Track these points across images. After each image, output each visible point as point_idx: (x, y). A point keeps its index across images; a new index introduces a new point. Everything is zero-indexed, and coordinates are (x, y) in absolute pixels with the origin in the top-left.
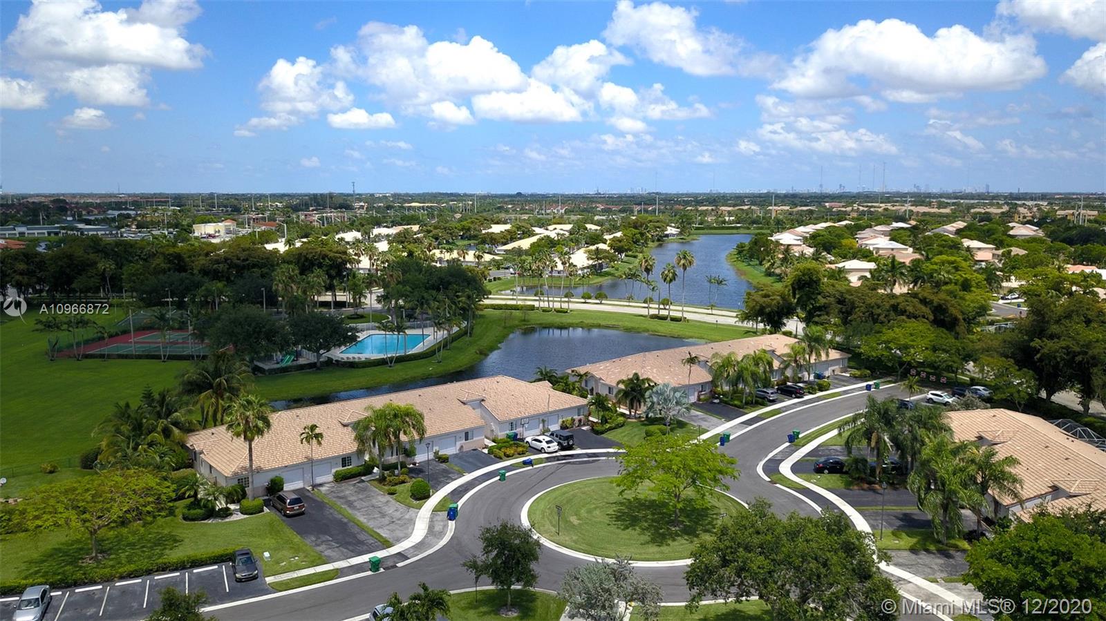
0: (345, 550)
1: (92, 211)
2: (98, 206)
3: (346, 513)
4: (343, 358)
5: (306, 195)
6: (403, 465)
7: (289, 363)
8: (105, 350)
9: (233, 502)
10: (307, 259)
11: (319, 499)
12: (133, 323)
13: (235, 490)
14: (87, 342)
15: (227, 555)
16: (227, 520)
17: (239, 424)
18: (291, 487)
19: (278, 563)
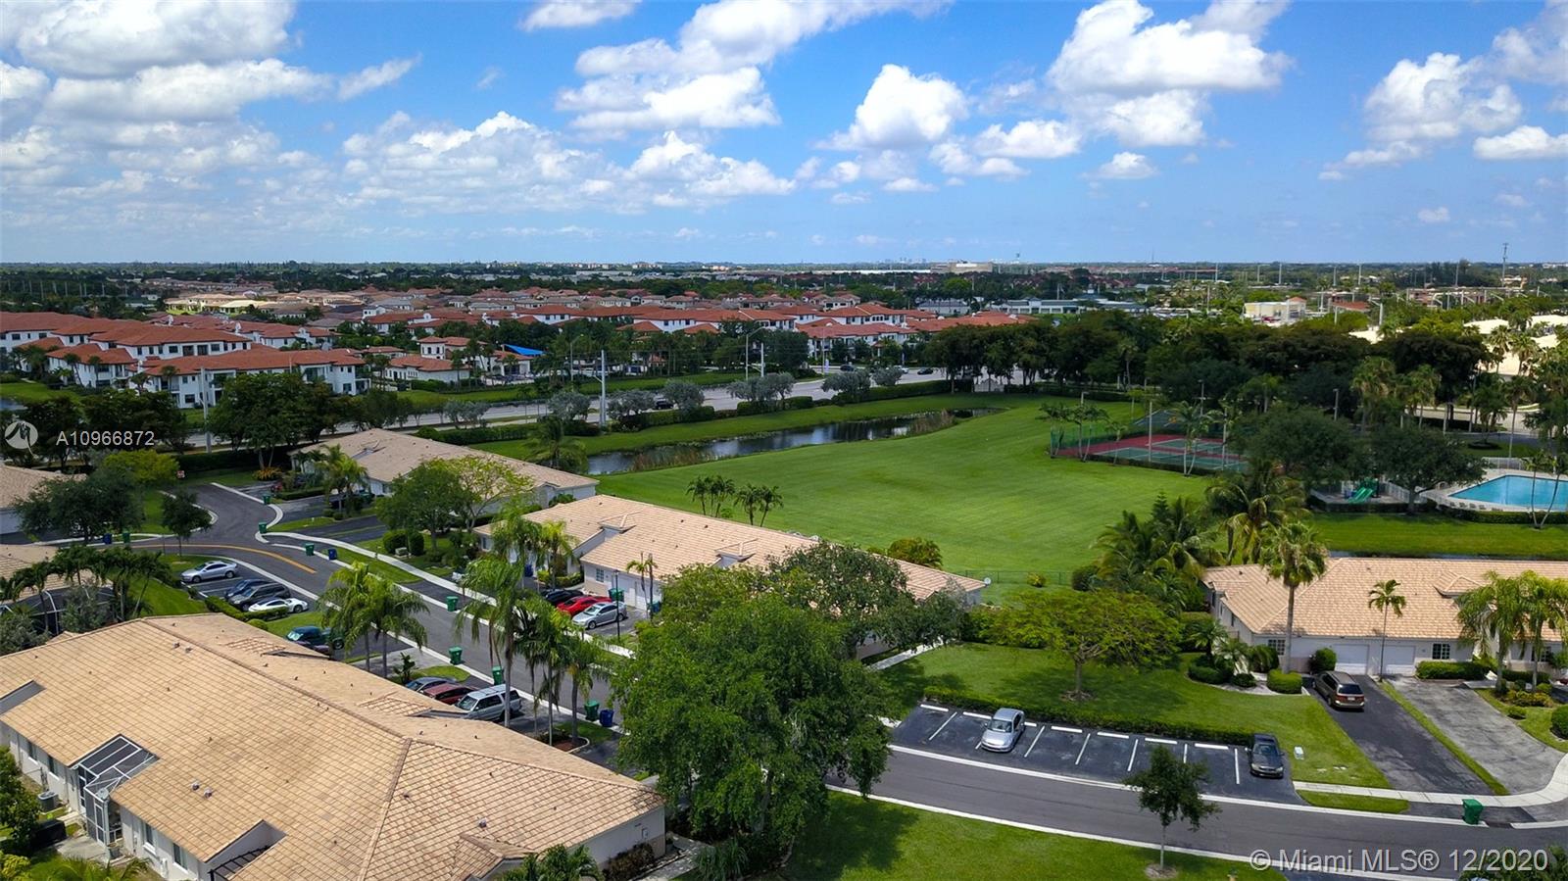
0: (1423, 778)
1: (1118, 284)
2: (1126, 278)
3: (1429, 726)
4: (1453, 504)
5: (1421, 266)
6: (1542, 678)
7: (1364, 500)
8: (1116, 452)
9: (1258, 670)
10: (1410, 351)
11: (1387, 696)
12: (1153, 424)
13: (1263, 654)
14: (1095, 441)
15: (1242, 736)
16: (1248, 692)
17: (1279, 560)
18: (1347, 668)
19: (1314, 766)
